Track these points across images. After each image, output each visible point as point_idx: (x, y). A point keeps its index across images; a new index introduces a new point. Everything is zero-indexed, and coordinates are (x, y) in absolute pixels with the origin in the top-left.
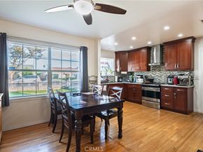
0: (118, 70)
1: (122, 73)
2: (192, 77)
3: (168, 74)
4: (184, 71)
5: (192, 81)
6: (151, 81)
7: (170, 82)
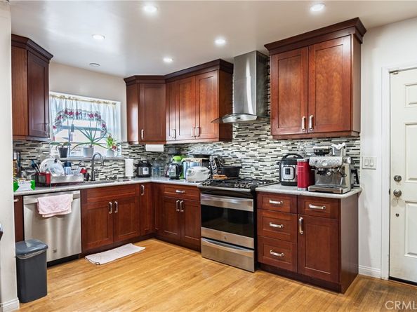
0: (135, 138)
1: (150, 147)
2: (355, 161)
3: (284, 148)
4: (330, 139)
5: (355, 172)
6: (233, 173)
7: (285, 177)
